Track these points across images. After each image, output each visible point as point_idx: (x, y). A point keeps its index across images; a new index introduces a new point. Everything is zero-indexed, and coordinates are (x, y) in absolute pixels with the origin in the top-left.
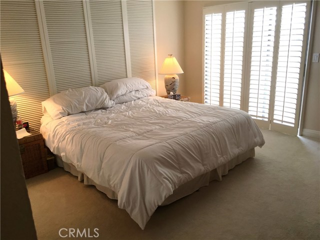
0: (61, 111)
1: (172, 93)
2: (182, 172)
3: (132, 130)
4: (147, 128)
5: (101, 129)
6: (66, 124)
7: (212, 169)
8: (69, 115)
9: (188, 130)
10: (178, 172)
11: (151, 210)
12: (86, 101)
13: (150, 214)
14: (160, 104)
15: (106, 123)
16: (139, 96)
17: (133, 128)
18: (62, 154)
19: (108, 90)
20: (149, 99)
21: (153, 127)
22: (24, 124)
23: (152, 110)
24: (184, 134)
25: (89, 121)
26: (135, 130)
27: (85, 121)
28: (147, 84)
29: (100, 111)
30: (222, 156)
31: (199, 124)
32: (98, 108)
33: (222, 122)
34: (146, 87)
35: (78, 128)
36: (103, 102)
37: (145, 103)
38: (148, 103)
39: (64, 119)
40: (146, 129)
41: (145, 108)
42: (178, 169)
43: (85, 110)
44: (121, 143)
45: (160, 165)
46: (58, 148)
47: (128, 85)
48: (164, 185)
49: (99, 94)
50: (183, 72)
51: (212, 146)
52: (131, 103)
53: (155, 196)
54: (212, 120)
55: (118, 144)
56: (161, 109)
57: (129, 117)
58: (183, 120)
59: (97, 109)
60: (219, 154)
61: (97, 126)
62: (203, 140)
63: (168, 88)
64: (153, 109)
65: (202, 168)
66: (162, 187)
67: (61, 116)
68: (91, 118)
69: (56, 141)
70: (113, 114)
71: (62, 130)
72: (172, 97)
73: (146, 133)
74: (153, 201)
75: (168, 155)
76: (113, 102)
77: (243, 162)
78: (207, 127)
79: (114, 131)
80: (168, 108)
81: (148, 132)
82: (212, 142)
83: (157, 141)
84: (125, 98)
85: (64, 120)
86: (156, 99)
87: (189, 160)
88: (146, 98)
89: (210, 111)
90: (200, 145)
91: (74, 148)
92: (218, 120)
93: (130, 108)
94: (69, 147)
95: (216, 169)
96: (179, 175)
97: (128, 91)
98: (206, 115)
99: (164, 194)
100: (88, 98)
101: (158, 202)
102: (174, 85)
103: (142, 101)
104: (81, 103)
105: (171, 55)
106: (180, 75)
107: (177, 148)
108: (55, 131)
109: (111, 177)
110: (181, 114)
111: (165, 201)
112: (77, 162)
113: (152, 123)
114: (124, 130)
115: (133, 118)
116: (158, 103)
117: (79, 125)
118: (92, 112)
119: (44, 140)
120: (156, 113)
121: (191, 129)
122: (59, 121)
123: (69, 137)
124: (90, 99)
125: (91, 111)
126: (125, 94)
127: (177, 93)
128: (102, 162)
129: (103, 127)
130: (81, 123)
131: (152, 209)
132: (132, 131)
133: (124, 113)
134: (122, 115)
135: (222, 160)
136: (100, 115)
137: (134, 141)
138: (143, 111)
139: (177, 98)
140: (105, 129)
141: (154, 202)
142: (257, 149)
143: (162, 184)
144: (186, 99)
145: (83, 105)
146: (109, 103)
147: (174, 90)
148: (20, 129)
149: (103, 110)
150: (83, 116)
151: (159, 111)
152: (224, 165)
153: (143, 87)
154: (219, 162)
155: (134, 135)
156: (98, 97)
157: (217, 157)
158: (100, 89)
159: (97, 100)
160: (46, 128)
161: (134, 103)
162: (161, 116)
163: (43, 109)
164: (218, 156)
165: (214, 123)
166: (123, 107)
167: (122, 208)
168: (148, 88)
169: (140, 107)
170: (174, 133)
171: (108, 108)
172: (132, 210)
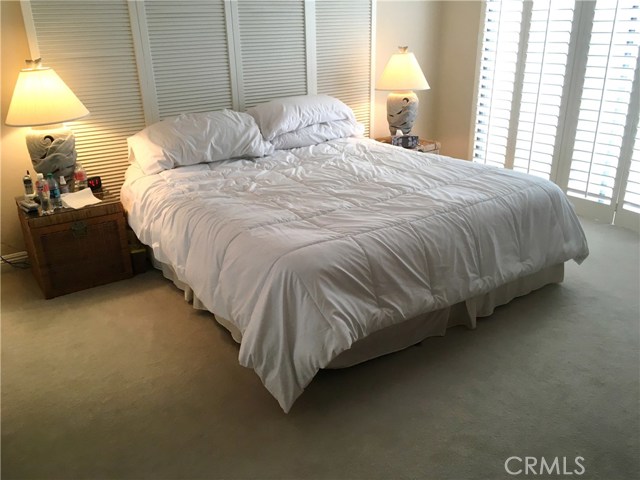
0: (160, 159)
1: (400, 133)
2: (381, 304)
3: (291, 206)
4: (324, 205)
5: (231, 200)
6: (167, 185)
7: (454, 302)
8: (176, 166)
9: (407, 216)
10: (372, 304)
11: (304, 377)
12: (213, 141)
13: (303, 383)
14: (367, 154)
15: (245, 189)
16: (327, 136)
17: (296, 202)
18: (154, 246)
19: (261, 120)
20: (347, 143)
21: (337, 204)
22: (89, 180)
23: (347, 167)
24: (397, 224)
25: (213, 181)
26: (297, 208)
27: (206, 182)
28: (347, 110)
29: (240, 162)
30: (481, 276)
31: (438, 203)
32: (235, 155)
33: (490, 202)
34: (344, 118)
35: (188, 194)
36: (247, 144)
37: (336, 152)
38: (341, 152)
39: (165, 174)
40: (319, 207)
41: (334, 162)
42: (372, 297)
43: (209, 159)
44: (261, 233)
45: (333, 286)
46: (148, 232)
47: (303, 111)
48: (334, 328)
49: (242, 127)
50: (428, 88)
51: (459, 254)
52: (308, 150)
53: (314, 350)
54: (468, 195)
55: (253, 234)
56: (367, 166)
57: (295, 179)
58: (405, 192)
59: (234, 159)
60: (474, 272)
61: (225, 194)
62: (439, 240)
63: (393, 120)
64: (349, 165)
65: (430, 299)
66: (329, 332)
67: (159, 168)
68: (218, 176)
69: (146, 218)
70: (265, 171)
71: (157, 197)
72: (400, 141)
73: (318, 215)
74: (308, 359)
75: (353, 267)
76: (269, 145)
77: (533, 292)
78: (454, 210)
79: (254, 206)
80: (381, 164)
81: (324, 213)
82: (460, 245)
83: (335, 234)
84: (297, 138)
85: (165, 178)
86: (364, 144)
87: (399, 281)
88: (341, 140)
89: (471, 176)
90: (430, 250)
91: (174, 234)
92: (482, 196)
93: (302, 160)
94: (166, 232)
95: (464, 302)
96: (374, 310)
97: (304, 124)
98: (458, 184)
99: (333, 347)
100: (217, 134)
101: (317, 363)
102: (407, 114)
103: (332, 146)
104: (201, 144)
105: (405, 48)
106: (420, 93)
107: (375, 251)
108: (145, 198)
109: (234, 300)
110: (406, 180)
111: (332, 361)
112: (179, 264)
113: (337, 195)
114: (276, 206)
115: (301, 182)
116: (365, 152)
117: (190, 190)
118: (224, 164)
119: (125, 215)
120: (353, 174)
121: (416, 213)
122: (156, 178)
123: (167, 212)
124: (220, 136)
125: (223, 161)
126: (297, 130)
127: (413, 132)
128: (219, 268)
129: (238, 196)
130: (195, 185)
131: (306, 376)
132: (290, 210)
133: (286, 171)
134: (283, 173)
135: (478, 284)
136: (238, 171)
137: (288, 231)
138: (328, 167)
139: (410, 144)
140: (240, 200)
141: (310, 361)
142: (570, 265)
143: (329, 326)
144: (432, 146)
145: (206, 148)
146: (261, 147)
147: (404, 125)
148: (81, 188)
149: (247, 162)
150: (204, 171)
151: (361, 170)
152: (485, 297)
153: (336, 117)
154: (471, 289)
155: (293, 217)
156: (238, 134)
157: (466, 278)
158: (243, 118)
159: (236, 140)
160: (130, 191)
161: (313, 149)
162: (362, 180)
163: (129, 152)
164: (471, 275)
165: (471, 204)
166: (290, 156)
167: (246, 365)
168: (347, 119)
169: (324, 158)
170: (375, 220)
171: (258, 157)
172: (266, 372)
